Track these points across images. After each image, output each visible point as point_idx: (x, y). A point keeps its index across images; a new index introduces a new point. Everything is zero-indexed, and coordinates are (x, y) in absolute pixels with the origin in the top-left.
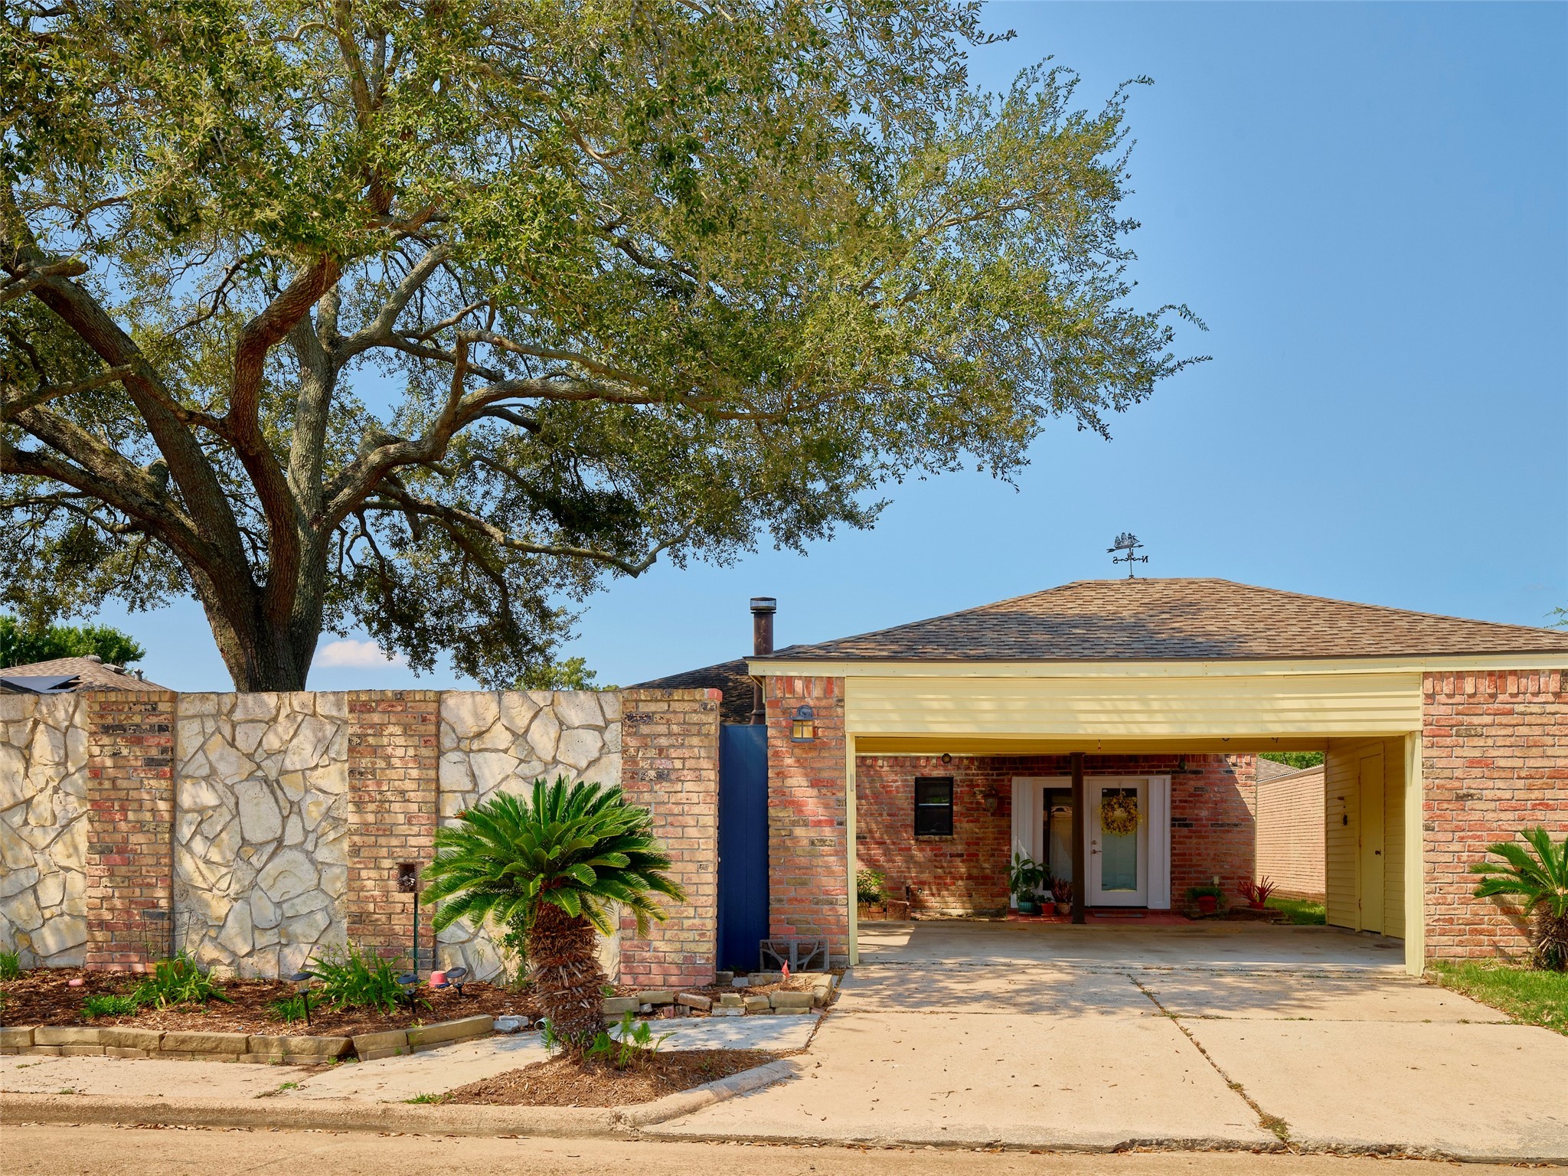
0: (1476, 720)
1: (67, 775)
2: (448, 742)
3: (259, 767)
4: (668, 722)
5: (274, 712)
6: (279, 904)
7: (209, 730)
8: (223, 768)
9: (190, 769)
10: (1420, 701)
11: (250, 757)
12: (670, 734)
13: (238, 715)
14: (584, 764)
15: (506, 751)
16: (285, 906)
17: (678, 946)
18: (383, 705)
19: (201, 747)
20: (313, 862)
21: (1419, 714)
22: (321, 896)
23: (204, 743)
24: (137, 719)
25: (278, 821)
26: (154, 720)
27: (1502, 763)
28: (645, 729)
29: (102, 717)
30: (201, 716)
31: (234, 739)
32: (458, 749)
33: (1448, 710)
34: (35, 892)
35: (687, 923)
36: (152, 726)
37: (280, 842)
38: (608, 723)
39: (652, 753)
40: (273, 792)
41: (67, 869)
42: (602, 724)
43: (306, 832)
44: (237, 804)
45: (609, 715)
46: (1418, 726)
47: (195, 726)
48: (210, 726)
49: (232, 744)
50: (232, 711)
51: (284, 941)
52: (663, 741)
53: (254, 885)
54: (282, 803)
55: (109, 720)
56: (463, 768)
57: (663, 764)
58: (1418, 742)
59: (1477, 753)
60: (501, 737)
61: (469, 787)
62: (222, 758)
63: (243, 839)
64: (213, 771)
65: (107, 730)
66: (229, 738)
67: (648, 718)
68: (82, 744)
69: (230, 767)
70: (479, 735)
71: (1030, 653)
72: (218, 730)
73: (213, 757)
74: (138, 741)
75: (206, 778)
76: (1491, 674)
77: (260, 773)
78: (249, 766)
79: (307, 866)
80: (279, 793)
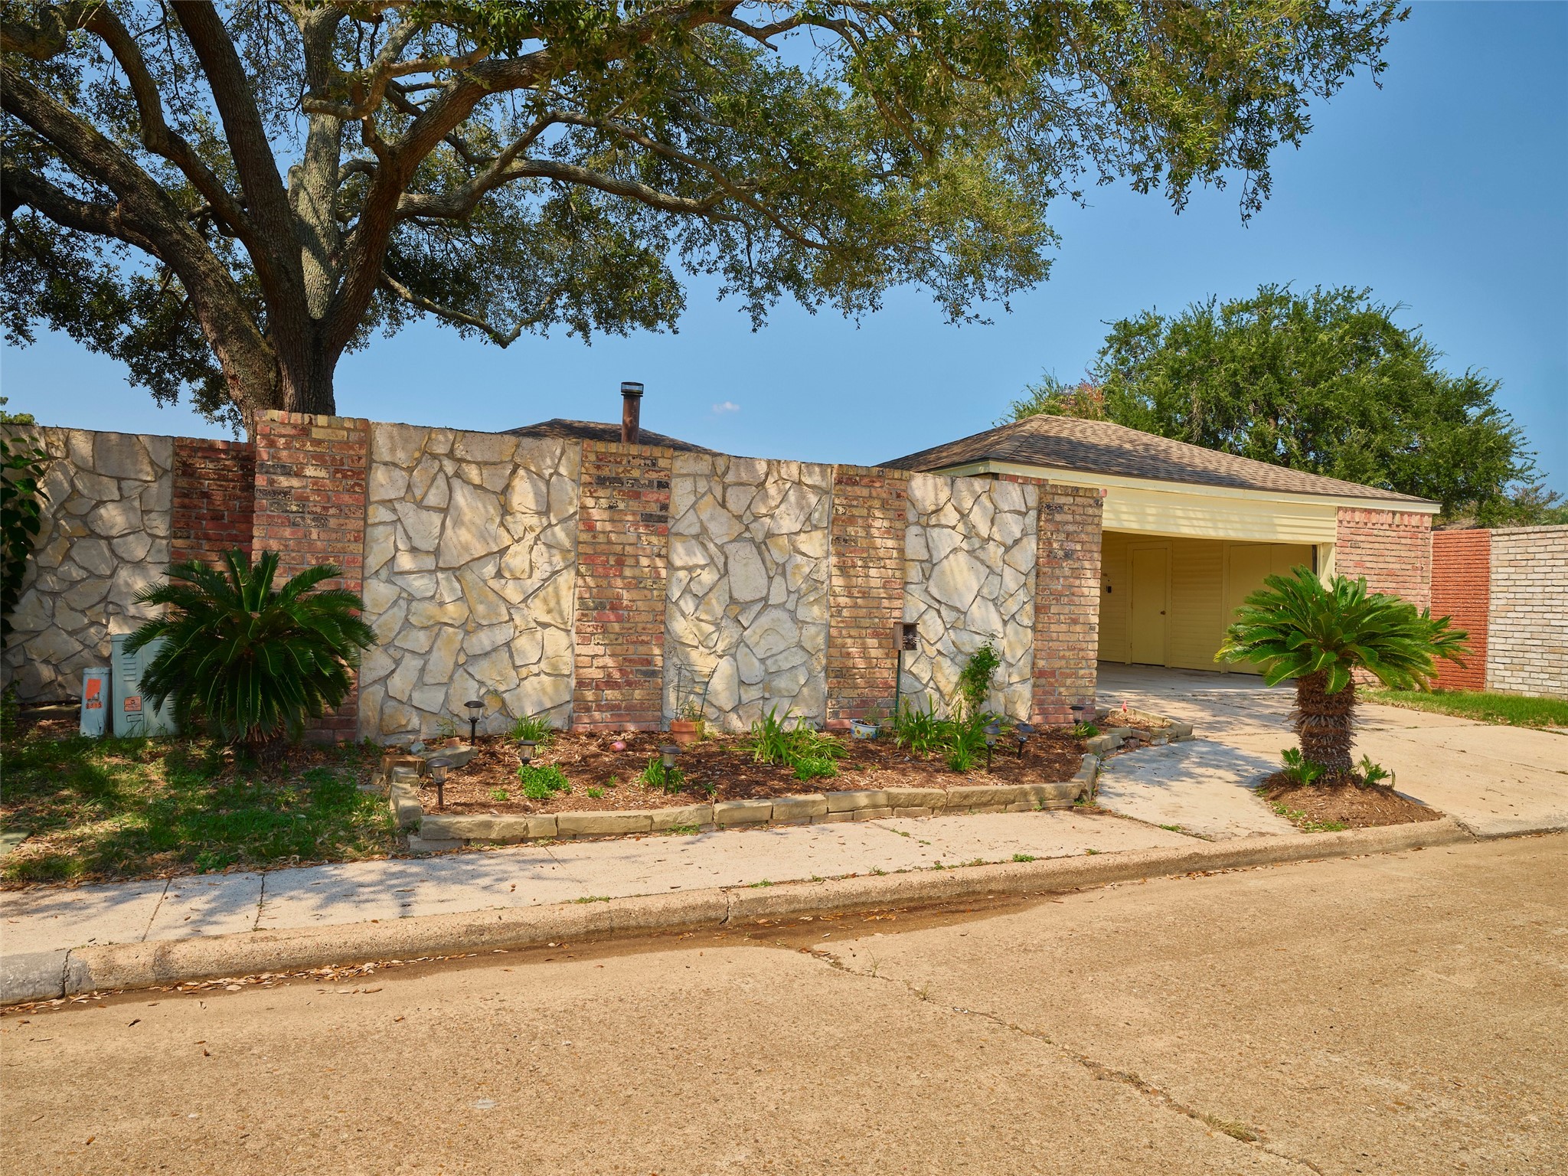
0: (1359, 538)
1: (550, 525)
2: (911, 516)
3: (747, 529)
4: (1073, 513)
5: (763, 477)
6: (762, 661)
7: (702, 489)
8: (714, 528)
9: (681, 527)
10: (1336, 524)
11: (739, 518)
12: (1075, 522)
13: (730, 478)
14: (1010, 542)
15: (954, 528)
16: (769, 662)
17: (1074, 690)
18: (866, 481)
19: (693, 506)
20: (795, 620)
21: (1335, 532)
22: (801, 653)
23: (695, 503)
24: (636, 473)
25: (765, 581)
26: (653, 475)
27: (1369, 565)
28: (1058, 517)
29: (598, 467)
30: (694, 476)
31: (724, 501)
32: (918, 523)
33: (1348, 531)
34: (509, 648)
35: (1082, 672)
36: (651, 482)
37: (766, 599)
38: (1028, 509)
39: (1062, 536)
40: (760, 553)
41: (545, 625)
42: (1024, 510)
43: (789, 592)
44: (726, 564)
45: (1030, 504)
46: (1335, 540)
47: (688, 484)
48: (702, 486)
49: (723, 505)
50: (725, 473)
51: (767, 695)
52: (1071, 528)
53: (741, 641)
54: (769, 564)
55: (606, 472)
56: (922, 541)
57: (1071, 546)
58: (1334, 550)
59: (1358, 558)
60: (951, 516)
61: (926, 557)
62: (712, 518)
63: (731, 597)
64: (704, 530)
65: (601, 481)
66: (720, 498)
67: (1060, 508)
68: (570, 496)
69: (720, 528)
70: (937, 511)
71: (1143, 474)
72: (710, 490)
73: (704, 516)
74: (637, 496)
75: (696, 537)
76: (1366, 510)
77: (747, 535)
78: (738, 528)
79: (789, 624)
80: (766, 554)
